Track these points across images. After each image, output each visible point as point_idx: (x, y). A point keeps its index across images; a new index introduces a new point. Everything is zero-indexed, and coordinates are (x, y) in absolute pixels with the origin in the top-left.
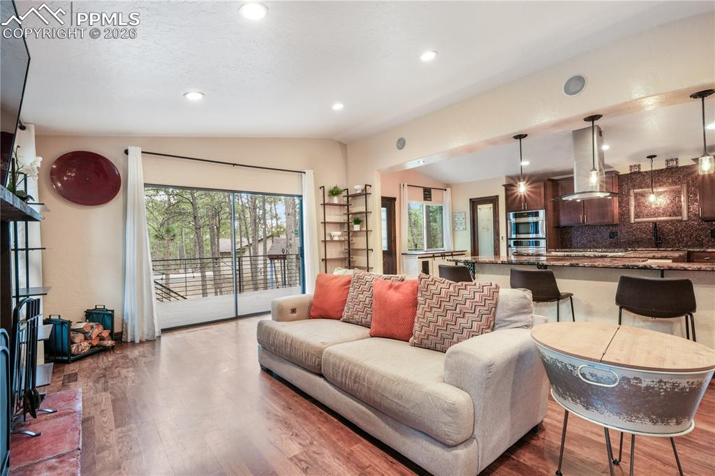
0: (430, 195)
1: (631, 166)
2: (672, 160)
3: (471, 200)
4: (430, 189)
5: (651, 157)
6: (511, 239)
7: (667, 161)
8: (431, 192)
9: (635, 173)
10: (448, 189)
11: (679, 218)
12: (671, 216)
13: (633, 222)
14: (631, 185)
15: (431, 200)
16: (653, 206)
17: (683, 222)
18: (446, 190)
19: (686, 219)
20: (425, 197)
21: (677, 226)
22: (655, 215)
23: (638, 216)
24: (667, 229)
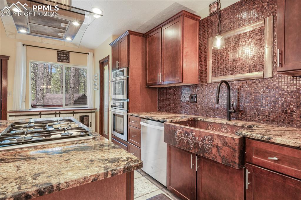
0: (69, 57)
1: (210, 5)
3: (99, 61)
4: (68, 52)
8: (69, 55)
9: (214, 13)
10: (90, 53)
11: (260, 74)
12: (250, 71)
13: (210, 81)
14: (210, 30)
15: (69, 62)
16: (231, 57)
17: (266, 81)
18: (88, 54)
19: (269, 75)
20: (61, 59)
21: (257, 87)
22: (232, 71)
23: (215, 73)
24: (244, 91)
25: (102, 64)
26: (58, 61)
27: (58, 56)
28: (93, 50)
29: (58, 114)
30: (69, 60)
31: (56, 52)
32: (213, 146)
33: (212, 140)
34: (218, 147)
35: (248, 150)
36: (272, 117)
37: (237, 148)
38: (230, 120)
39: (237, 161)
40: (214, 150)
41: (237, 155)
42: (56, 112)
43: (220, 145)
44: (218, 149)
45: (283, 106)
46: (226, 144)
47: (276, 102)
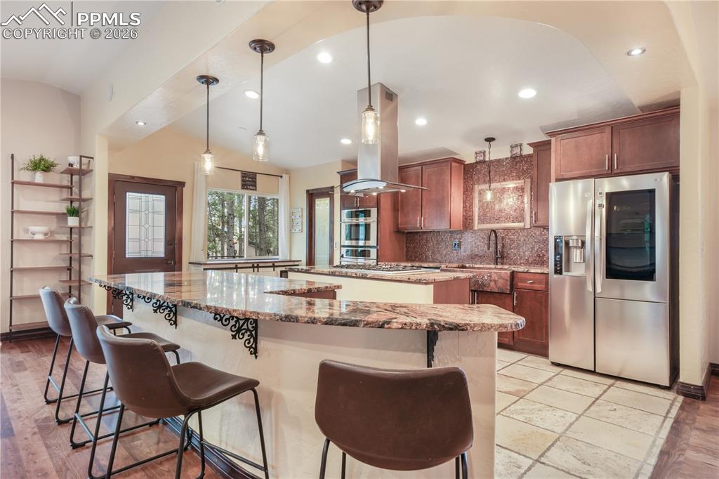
0: (255, 182)
1: (476, 153)
2: (516, 146)
3: (308, 191)
4: (255, 174)
5: (490, 140)
6: (344, 246)
7: (512, 147)
8: (255, 178)
9: (480, 162)
10: (284, 175)
11: (521, 225)
12: (513, 222)
13: (476, 228)
14: (476, 177)
15: (256, 190)
16: (497, 207)
17: (526, 231)
18: (281, 177)
19: (528, 226)
20: (245, 185)
21: (519, 235)
22: (498, 220)
23: (481, 221)
24: (509, 239)
25: (312, 196)
26: (242, 188)
27: (243, 181)
28: (287, 171)
29: (256, 267)
30: (255, 186)
31: (239, 174)
32: (491, 281)
33: (490, 276)
34: (495, 281)
35: (515, 280)
36: (531, 260)
37: (509, 279)
38: (497, 264)
39: (509, 288)
40: (492, 284)
41: (509, 283)
42: (253, 265)
43: (496, 279)
44: (495, 283)
45: (537, 251)
46: (501, 278)
47: (533, 248)
